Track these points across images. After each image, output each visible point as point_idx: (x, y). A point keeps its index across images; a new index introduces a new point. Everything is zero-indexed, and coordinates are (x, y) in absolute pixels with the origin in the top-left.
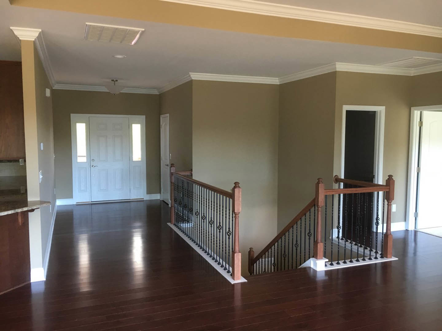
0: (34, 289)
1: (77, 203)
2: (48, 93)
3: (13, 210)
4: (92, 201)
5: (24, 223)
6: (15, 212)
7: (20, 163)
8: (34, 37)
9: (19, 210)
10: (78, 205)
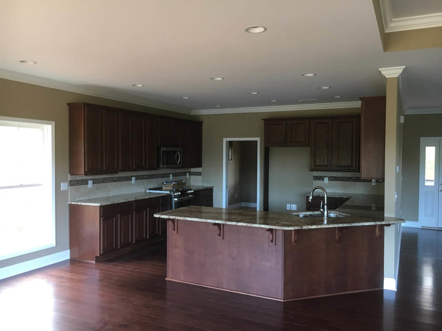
0: (386, 296)
1: (422, 227)
2: (402, 120)
3: (374, 222)
4: (439, 227)
5: (380, 235)
6: (375, 224)
7: (373, 183)
8: (398, 73)
9: (379, 223)
10: (423, 229)
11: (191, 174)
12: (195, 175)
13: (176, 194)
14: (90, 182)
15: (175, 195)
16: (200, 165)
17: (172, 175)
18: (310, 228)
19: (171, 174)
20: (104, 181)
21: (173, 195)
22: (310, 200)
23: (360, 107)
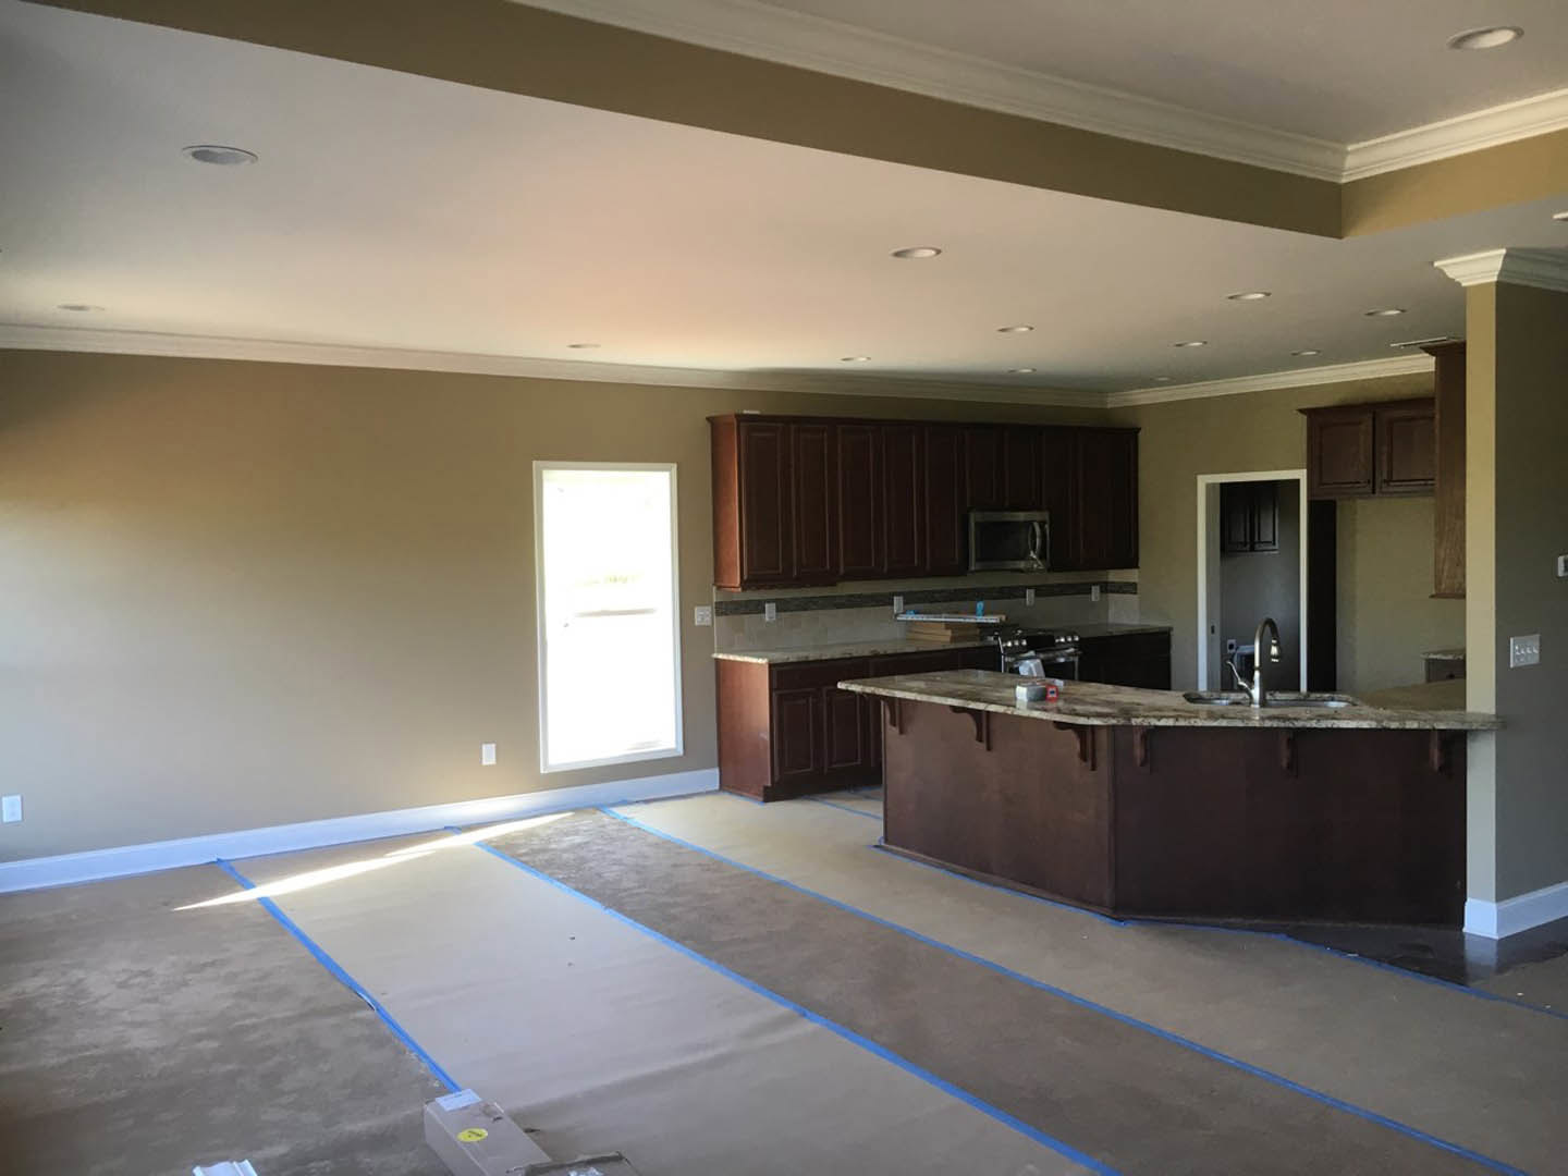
8: (1492, 271)
11: (1106, 588)
12: (1118, 592)
13: (1010, 644)
14: (770, 608)
15: (1007, 647)
16: (1132, 562)
17: (1032, 591)
18: (1152, 724)
19: (1030, 588)
20: (805, 605)
21: (1002, 646)
22: (1275, 657)
23: (1433, 370)
